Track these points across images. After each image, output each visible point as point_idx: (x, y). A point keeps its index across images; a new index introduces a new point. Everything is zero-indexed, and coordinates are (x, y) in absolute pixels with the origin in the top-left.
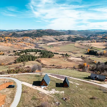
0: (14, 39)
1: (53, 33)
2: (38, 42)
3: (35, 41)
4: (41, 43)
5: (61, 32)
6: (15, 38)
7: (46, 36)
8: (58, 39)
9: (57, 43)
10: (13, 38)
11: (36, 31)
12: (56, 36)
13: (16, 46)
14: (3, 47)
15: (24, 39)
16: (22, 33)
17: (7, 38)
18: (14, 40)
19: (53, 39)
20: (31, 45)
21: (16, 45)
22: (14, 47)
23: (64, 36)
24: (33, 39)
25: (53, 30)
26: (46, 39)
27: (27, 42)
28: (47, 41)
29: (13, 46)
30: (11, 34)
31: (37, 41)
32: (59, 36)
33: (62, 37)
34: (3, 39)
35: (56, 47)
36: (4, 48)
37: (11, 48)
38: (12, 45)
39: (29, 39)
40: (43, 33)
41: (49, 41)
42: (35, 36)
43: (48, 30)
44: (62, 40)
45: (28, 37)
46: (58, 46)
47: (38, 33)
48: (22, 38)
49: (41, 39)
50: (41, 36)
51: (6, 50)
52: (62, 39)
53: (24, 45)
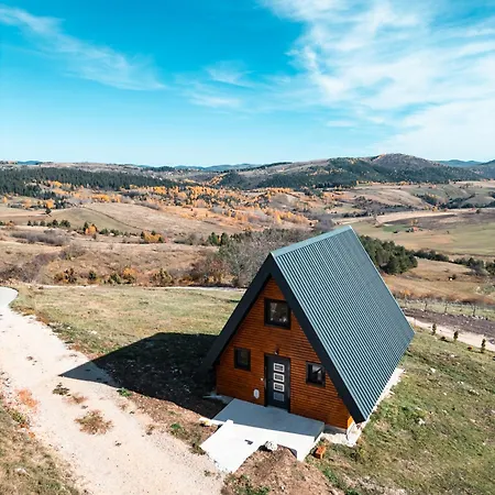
0: (228, 195)
1: (410, 172)
2: (329, 212)
3: (316, 206)
4: (346, 216)
5: (456, 169)
6: (232, 193)
7: (376, 185)
8: (438, 197)
9: (431, 214)
10: (222, 193)
11: (325, 165)
12: (425, 186)
13: (229, 219)
14: (172, 220)
15: (267, 198)
16: (262, 172)
17: (198, 190)
18: (225, 200)
19: (413, 197)
20: (294, 222)
21: (226, 214)
22: (221, 224)
23: (475, 183)
24: (308, 198)
25: (415, 159)
26: (374, 198)
27: (279, 208)
28: (378, 207)
29: (214, 221)
30: (218, 179)
31: (328, 205)
32: (445, 186)
33: (464, 192)
34: (183, 195)
35: (425, 231)
36: (175, 223)
37: (205, 227)
38: (211, 215)
39: (290, 198)
40: (358, 171)
41: (387, 207)
42: (320, 186)
43: (387, 157)
44: (463, 204)
45: (287, 190)
46: (440, 227)
47: (335, 173)
48: (262, 191)
49: (347, 195)
50: (349, 185)
51: (181, 231)
52: (459, 200)
53: (265, 217)
